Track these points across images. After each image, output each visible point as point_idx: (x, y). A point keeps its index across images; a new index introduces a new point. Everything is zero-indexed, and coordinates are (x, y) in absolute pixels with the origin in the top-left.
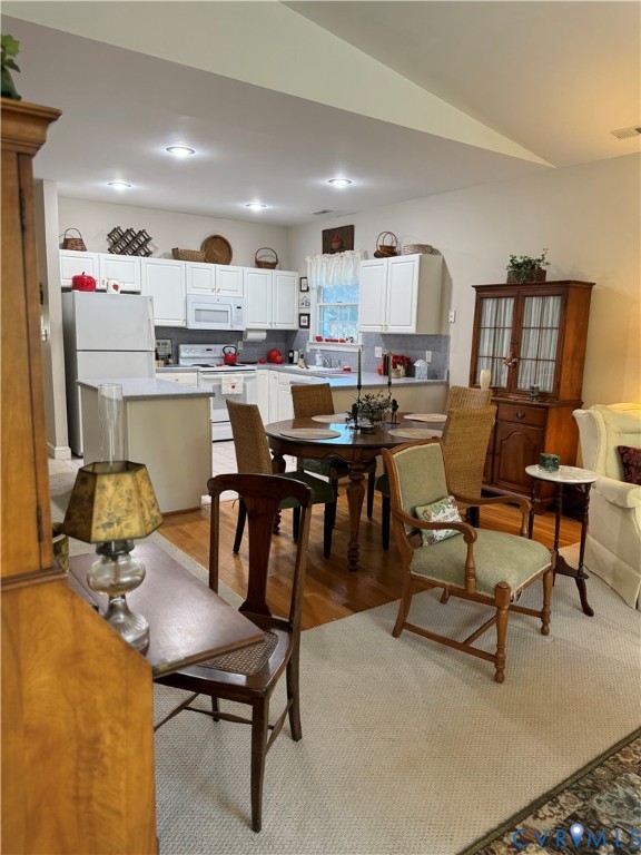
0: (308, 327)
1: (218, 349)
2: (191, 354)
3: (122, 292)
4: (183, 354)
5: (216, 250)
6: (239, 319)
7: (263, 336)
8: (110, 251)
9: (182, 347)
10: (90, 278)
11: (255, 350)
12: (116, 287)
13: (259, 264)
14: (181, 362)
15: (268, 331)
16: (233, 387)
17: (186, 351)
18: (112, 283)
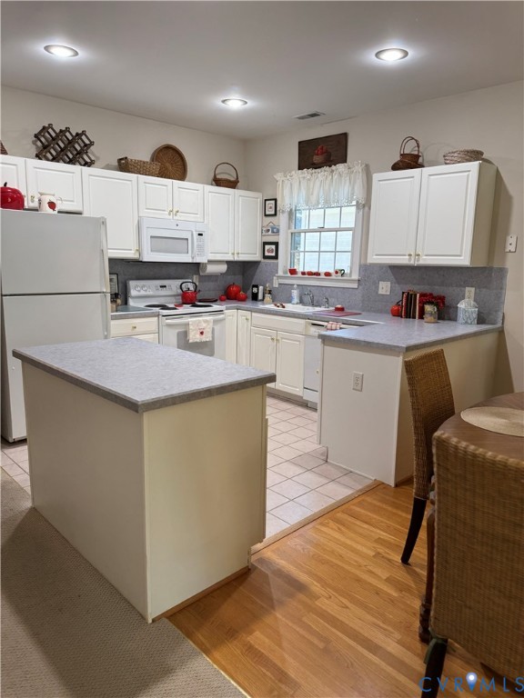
0: (276, 257)
1: (174, 286)
2: (143, 293)
3: (59, 212)
4: (133, 292)
5: (169, 163)
6: (201, 248)
7: (223, 268)
8: (38, 156)
9: (132, 284)
10: (15, 191)
11: (211, 285)
12: (52, 205)
13: (218, 182)
14: (131, 303)
15: (228, 263)
16: (202, 333)
17: (136, 289)
18: (46, 199)
